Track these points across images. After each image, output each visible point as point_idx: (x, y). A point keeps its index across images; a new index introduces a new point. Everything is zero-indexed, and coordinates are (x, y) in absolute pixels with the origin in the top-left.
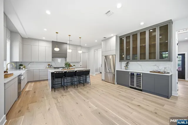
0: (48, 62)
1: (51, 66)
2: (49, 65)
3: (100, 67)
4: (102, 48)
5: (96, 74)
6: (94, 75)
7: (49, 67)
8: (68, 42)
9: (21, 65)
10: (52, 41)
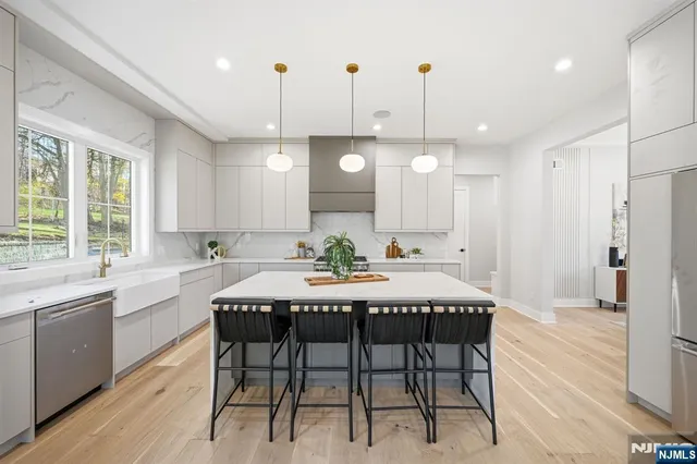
0: (298, 234)
1: (311, 249)
2: (301, 245)
3: (596, 264)
4: (628, 119)
5: (560, 312)
6: (547, 319)
7: (302, 255)
8: (377, 128)
9: (213, 245)
10: (311, 137)
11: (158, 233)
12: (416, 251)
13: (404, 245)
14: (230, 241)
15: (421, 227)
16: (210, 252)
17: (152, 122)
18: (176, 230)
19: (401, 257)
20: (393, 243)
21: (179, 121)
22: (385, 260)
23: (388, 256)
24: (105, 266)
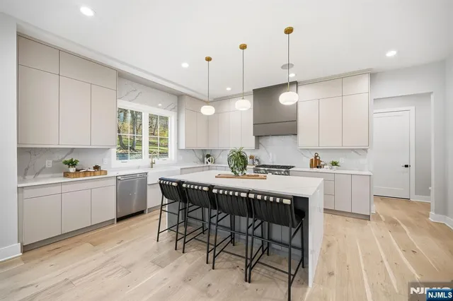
2: (252, 157)
9: (208, 156)
10: (254, 90)
11: (179, 150)
12: (335, 164)
13: (325, 158)
14: (216, 154)
15: (337, 145)
16: (206, 160)
17: (176, 97)
18: (184, 148)
19: (318, 167)
20: (316, 157)
21: (186, 95)
22: (309, 169)
23: (311, 166)
24: (152, 163)
